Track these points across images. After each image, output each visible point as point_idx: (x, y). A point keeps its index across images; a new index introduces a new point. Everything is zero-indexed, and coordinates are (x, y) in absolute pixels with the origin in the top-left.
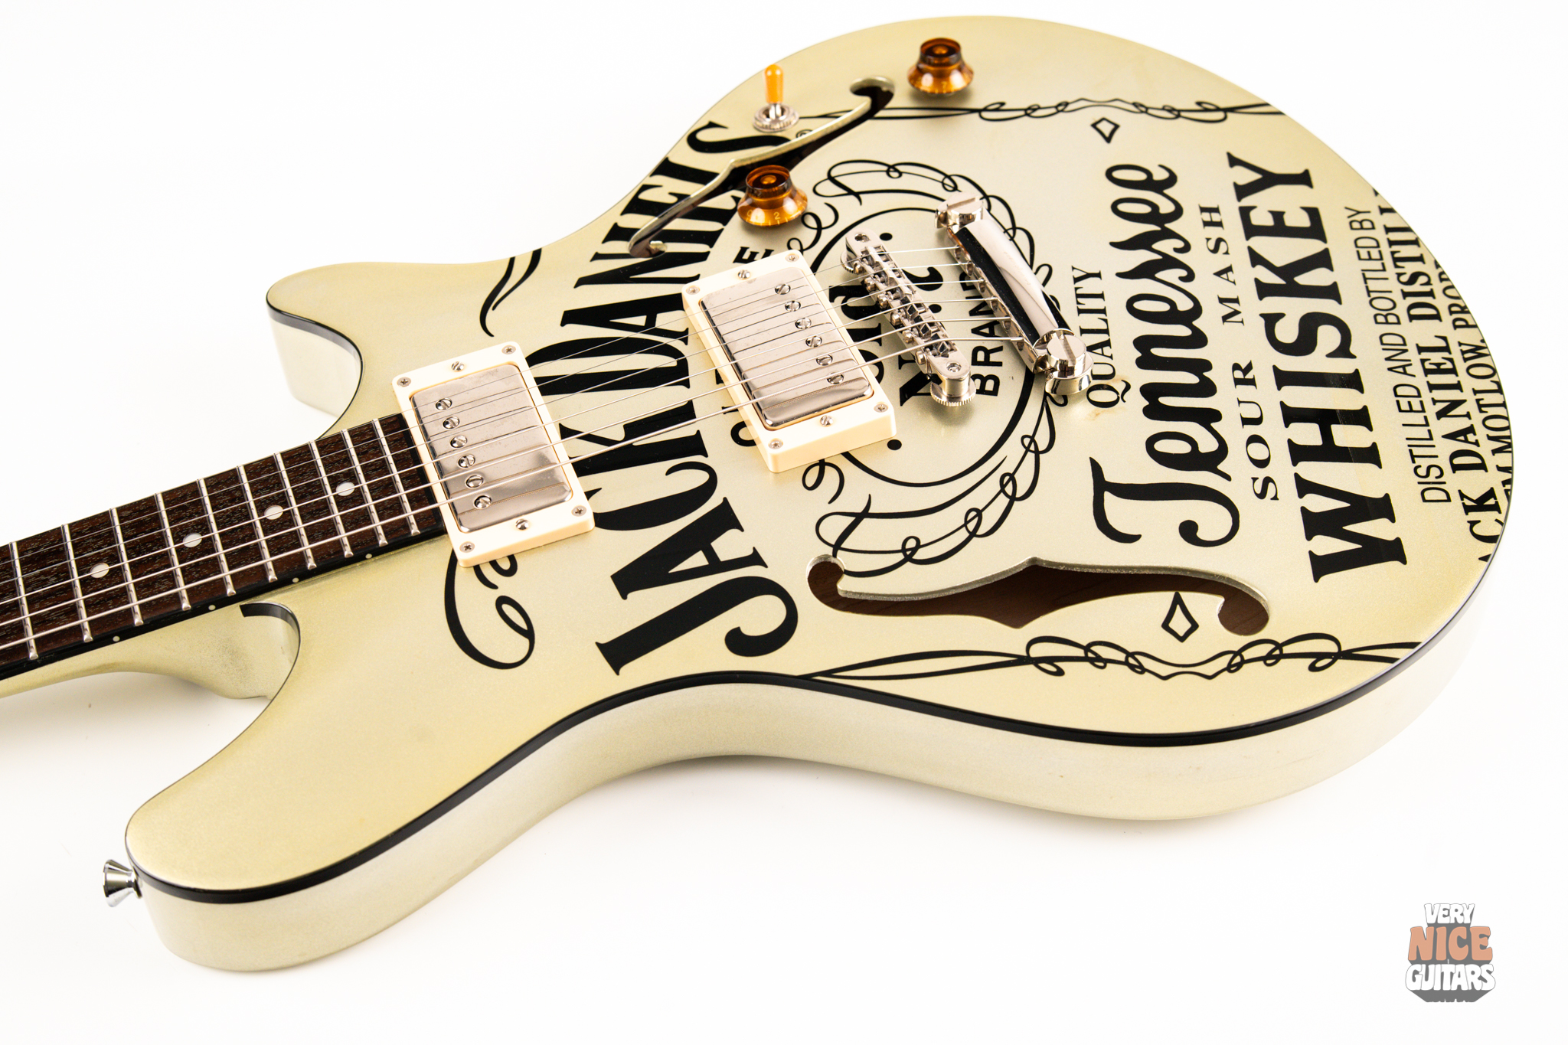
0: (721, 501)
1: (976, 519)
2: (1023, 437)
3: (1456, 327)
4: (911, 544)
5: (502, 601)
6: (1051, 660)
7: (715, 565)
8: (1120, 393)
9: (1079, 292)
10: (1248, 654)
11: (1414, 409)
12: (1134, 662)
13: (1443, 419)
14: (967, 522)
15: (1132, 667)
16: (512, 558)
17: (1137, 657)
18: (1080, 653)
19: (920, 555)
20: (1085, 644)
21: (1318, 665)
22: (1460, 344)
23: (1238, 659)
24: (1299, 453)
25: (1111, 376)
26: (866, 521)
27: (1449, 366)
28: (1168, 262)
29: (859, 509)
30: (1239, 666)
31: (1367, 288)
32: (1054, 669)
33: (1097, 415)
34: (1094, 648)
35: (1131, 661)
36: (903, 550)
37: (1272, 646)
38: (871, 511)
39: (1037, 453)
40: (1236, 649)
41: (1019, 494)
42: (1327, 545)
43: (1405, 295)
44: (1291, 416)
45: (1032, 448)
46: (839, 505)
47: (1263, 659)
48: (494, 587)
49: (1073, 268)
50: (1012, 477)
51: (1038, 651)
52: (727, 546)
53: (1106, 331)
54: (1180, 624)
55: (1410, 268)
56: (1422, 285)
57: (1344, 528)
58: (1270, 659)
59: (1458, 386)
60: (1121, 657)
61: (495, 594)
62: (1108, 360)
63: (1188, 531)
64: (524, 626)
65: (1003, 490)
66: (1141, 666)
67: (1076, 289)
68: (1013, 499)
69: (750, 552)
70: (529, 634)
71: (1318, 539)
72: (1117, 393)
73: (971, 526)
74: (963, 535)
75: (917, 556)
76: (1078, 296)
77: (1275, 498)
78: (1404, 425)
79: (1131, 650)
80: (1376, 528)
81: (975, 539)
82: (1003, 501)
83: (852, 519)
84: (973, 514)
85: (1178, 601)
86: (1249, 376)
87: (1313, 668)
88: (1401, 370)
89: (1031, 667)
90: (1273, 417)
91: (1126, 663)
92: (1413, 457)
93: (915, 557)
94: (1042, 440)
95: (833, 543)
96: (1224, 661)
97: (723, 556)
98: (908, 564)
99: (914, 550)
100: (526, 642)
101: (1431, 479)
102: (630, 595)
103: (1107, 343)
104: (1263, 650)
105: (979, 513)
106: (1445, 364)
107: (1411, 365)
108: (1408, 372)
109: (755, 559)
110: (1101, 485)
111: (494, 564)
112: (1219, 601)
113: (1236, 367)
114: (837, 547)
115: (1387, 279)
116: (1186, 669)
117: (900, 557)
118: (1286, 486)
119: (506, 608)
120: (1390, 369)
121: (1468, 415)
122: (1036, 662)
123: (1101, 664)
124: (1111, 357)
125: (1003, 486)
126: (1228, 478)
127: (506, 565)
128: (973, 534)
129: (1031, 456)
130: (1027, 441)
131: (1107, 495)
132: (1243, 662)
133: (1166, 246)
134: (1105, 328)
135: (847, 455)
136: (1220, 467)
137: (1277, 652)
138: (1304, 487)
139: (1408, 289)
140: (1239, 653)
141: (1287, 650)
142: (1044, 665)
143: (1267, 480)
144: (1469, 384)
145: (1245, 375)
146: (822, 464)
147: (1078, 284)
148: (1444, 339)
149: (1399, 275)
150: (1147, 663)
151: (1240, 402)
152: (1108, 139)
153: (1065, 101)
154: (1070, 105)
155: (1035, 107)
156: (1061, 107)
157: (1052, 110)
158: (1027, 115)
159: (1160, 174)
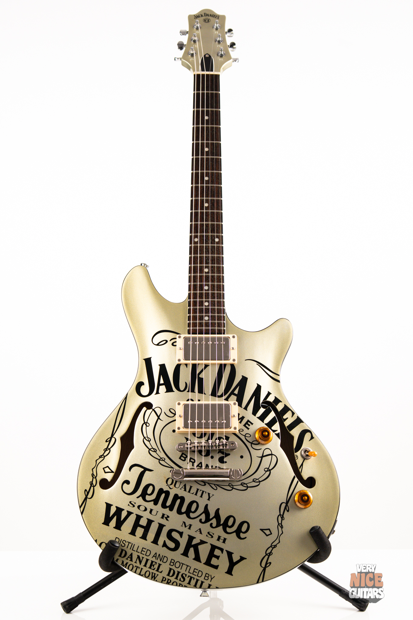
0: (174, 390)
1: (148, 440)
2: (165, 459)
3: (163, 577)
4: (148, 425)
5: (167, 341)
6: (110, 441)
7: (159, 385)
8: (169, 486)
9: (204, 493)
10: (94, 479)
11: (142, 551)
12: (103, 457)
13: (137, 556)
14: (148, 438)
15: (102, 456)
16: (176, 346)
17: (103, 458)
18: (109, 447)
19: (144, 426)
20: (111, 449)
21: (86, 492)
22: (158, 575)
23: (94, 477)
24: (139, 517)
25: (175, 486)
26: (157, 418)
27: (152, 568)
29: (160, 417)
30: (93, 476)
31: (185, 564)
32: (108, 440)
33: (165, 478)
34: (109, 450)
35: (103, 456)
36: (147, 423)
37: (94, 485)
38: (159, 419)
39: (159, 460)
40: (97, 478)
41: (150, 451)
42: (113, 510)
43: (179, 573)
44: (150, 522)
45: (161, 459)
46: (163, 414)
47: (92, 482)
48: (170, 341)
49: (213, 495)
50: (156, 452)
51: (113, 440)
52: (163, 389)
53: (189, 492)
54: (107, 470)
55: (187, 580)
56: (180, 578)
57: (116, 516)
58: (91, 483)
59: (145, 566)
60: (105, 455)
61: (169, 341)
62: (180, 487)
63: (127, 482)
64: (159, 344)
65: (152, 448)
66: (101, 457)
67: (206, 492)
68: (150, 449)
69: (159, 392)
70: (158, 345)
71: (115, 509)
72: (169, 485)
73: (147, 438)
74: (145, 436)
75: (144, 425)
77: (129, 505)
78: (139, 546)
79: (105, 457)
80: (113, 523)
81: (143, 438)
82: (150, 447)
83: (159, 415)
84: (149, 440)
85: (112, 472)
86: (164, 518)
87: (86, 490)
88: (155, 556)
89: (110, 436)
90: (151, 517)
91: (103, 455)
92: (129, 543)
93: (144, 424)
94: (162, 462)
95: (155, 409)
96: (95, 474)
97: (161, 387)
98: (143, 422)
99: (146, 425)
100: (156, 344)
101: (121, 543)
102: (159, 366)
103: (185, 490)
104: (94, 483)
105: (149, 441)
106: (153, 567)
107: (156, 559)
108: (154, 557)
109: (157, 393)
110: (146, 469)
111: (176, 342)
112: (109, 480)
113: (168, 517)
114: (153, 410)
115: (186, 571)
116: (97, 466)
117: (146, 421)
118: (131, 509)
119: (165, 342)
120: (156, 553)
121: (136, 562)
122: (111, 438)
123: (105, 450)
124: (181, 489)
125: (154, 449)
126: (138, 497)
127: (174, 344)
128: (145, 438)
129: (159, 458)
130: (164, 459)
131: (143, 470)
132: (93, 478)
133: (214, 522)
134: (190, 492)
135: (175, 420)
136: (141, 497)
137: (92, 485)
138: (129, 513)
139: (180, 574)
140: (96, 478)
141: (92, 488)
142: (109, 439)
143: (134, 506)
144: (145, 569)
145: (165, 517)
146: (175, 414)
147: (207, 494)
148: (161, 572)
149: (186, 575)
150: (101, 459)
151: (157, 512)
152: (262, 530)
153: (283, 528)
154: (281, 528)
155: (283, 519)
156: (280, 525)
157: (280, 522)
158: (280, 515)
159: (242, 535)
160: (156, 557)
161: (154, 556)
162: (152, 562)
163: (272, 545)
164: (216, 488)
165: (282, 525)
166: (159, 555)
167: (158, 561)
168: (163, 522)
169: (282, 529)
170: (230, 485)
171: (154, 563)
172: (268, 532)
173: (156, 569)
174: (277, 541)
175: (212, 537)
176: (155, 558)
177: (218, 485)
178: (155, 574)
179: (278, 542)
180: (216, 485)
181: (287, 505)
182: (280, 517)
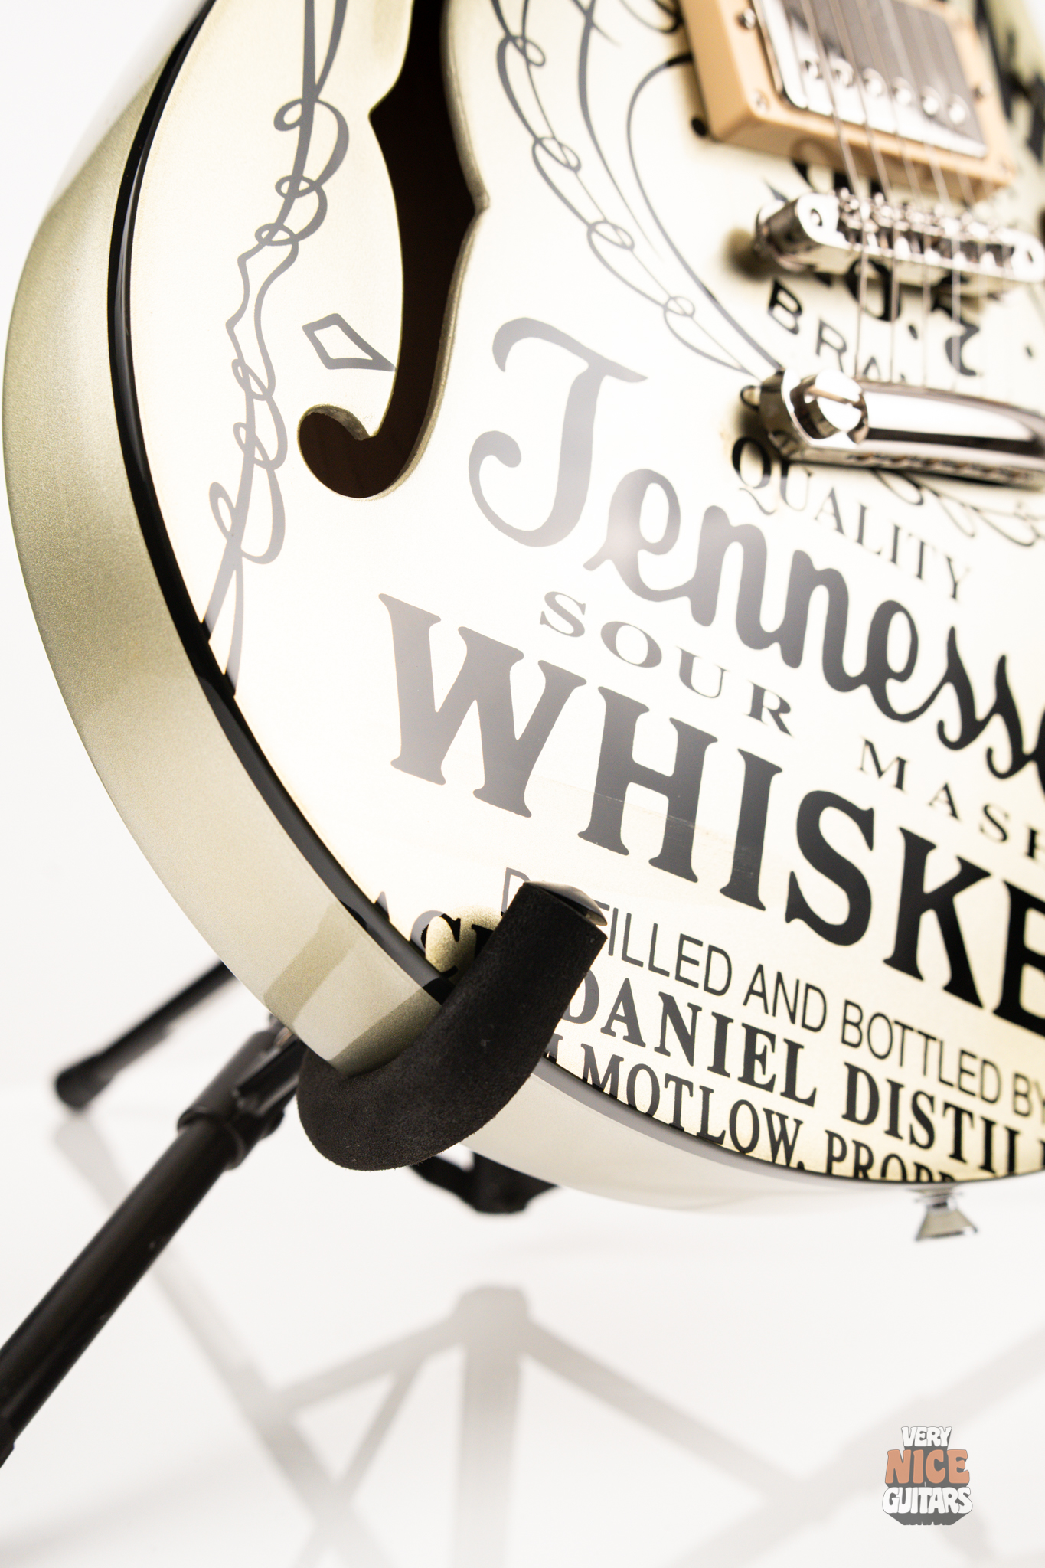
1: (561, 158)
3: (829, 1135)
4: (532, 53)
10: (262, 410)
13: (659, 1001)
14: (559, 144)
18: (309, 173)
22: (797, 1123)
24: (620, 710)
27: (759, 1077)
34: (314, 195)
36: (524, 39)
39: (664, 307)
42: (448, 656)
45: (672, 306)
51: (324, 117)
56: (911, 1125)
57: (476, 703)
59: (719, 1066)
60: (292, 225)
63: (502, 447)
65: (606, 221)
66: (269, 241)
71: (460, 646)
73: (552, 147)
74: (539, 128)
77: (543, 620)
78: (655, 926)
79: (301, 244)
82: (589, 212)
85: (378, 361)
86: (766, 716)
88: (757, 986)
90: (691, 710)
91: (279, 225)
93: (510, 46)
105: (572, 169)
106: (763, 1072)
107: (766, 1010)
110: (598, 364)
113: (786, 707)
118: (562, 651)
120: (760, 970)
121: (662, 1049)
122: (305, 104)
123: (283, 188)
125: (613, 227)
126: (589, 566)
128: (537, 140)
129: (658, 294)
131: (580, 364)
136: (609, 566)
138: (557, 681)
140: (267, 397)
142: (296, 111)
145: (770, 711)
148: (811, 1100)
151: (721, 670)
160: (763, 995)
161: (751, 991)
162: (751, 1033)
166: (780, 979)
167: (782, 1027)
168: (766, 742)
171: (761, 1041)
173: (780, 1085)
176: (760, 1000)
178: (783, 1118)
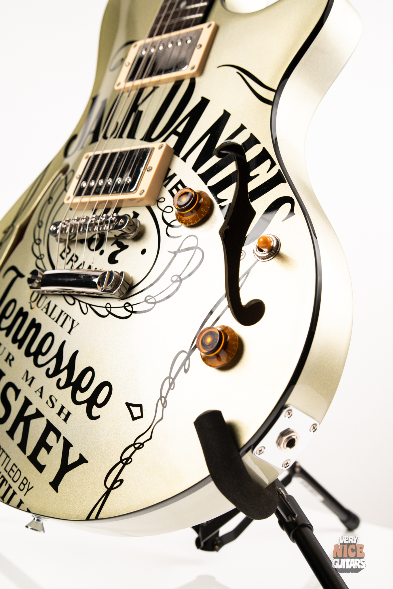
2: (44, 256)
4: (50, 200)
8: (32, 303)
9: (69, 318)
25: (37, 303)
28: (57, 371)
31: (4, 452)
39: (38, 258)
41: (34, 244)
49: (78, 324)
67: (70, 318)
68: (35, 241)
74: (40, 220)
76: (68, 316)
82: (37, 238)
84: (41, 225)
86: (8, 361)
94: (39, 262)
98: (48, 198)
103: (46, 313)
105: (40, 227)
110: (18, 274)
113: (13, 359)
122: (10, 227)
124: (42, 309)
125: (39, 240)
128: (39, 223)
129: (38, 255)
130: (42, 257)
131: (15, 275)
133: (64, 376)
134: (52, 316)
145: (10, 360)
147: (71, 320)
151: (5, 348)
152: (128, 405)
153: (165, 407)
154: (162, 407)
155: (172, 388)
156: (163, 401)
157: (164, 395)
158: (169, 377)
159: (95, 411)
163: (136, 442)
164: (85, 312)
165: (165, 401)
169: (164, 409)
170: (108, 306)
172: (136, 411)
174: (147, 436)
175: (53, 406)
177: (90, 305)
179: (149, 437)
180: (88, 305)
181: (188, 358)
182: (168, 380)
